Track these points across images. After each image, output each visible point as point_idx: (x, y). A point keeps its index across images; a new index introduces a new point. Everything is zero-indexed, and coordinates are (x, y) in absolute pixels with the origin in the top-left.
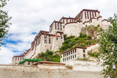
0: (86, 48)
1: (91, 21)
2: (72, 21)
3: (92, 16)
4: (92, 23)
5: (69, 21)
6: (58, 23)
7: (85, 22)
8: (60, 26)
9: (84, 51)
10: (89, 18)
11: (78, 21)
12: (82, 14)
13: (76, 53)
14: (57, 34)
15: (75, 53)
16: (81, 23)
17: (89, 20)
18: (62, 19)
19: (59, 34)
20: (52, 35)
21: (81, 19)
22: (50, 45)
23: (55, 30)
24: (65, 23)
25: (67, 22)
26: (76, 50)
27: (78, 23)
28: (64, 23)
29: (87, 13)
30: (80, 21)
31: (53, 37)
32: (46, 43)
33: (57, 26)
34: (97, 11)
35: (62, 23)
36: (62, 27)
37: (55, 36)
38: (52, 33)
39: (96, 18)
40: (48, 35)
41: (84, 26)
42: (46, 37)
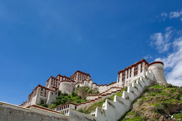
0: (78, 106)
1: (83, 82)
2: (66, 80)
3: (84, 78)
4: (84, 84)
5: (64, 79)
6: (55, 79)
7: (78, 83)
8: (56, 82)
9: (76, 108)
10: (82, 80)
11: (72, 81)
12: (76, 75)
13: (69, 108)
14: (52, 89)
15: (67, 109)
16: (74, 83)
17: (81, 81)
18: (58, 76)
19: (54, 89)
20: (48, 89)
21: (75, 79)
22: (45, 98)
23: (51, 85)
24: (61, 80)
25: (62, 80)
26: (68, 105)
27: (72, 82)
28: (59, 81)
29: (80, 75)
30: (73, 81)
31: (49, 91)
32: (42, 96)
33: (53, 81)
34: (89, 75)
35: (58, 80)
36: (58, 84)
37: (50, 90)
38: (48, 87)
39: (88, 80)
40: (44, 88)
41: (76, 86)
42: (42, 90)
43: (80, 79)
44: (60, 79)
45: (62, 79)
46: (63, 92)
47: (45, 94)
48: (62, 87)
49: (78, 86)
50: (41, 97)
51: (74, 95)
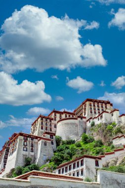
0: (100, 159)
1: (102, 117)
2: (68, 117)
3: (101, 109)
4: (103, 119)
5: (63, 116)
6: (47, 119)
7: (91, 118)
8: (49, 124)
10: (97, 112)
11: (79, 117)
12: (85, 106)
14: (44, 136)
16: (84, 120)
17: (97, 115)
18: (52, 113)
19: (48, 136)
20: (37, 138)
21: (83, 114)
22: (32, 154)
23: (41, 130)
24: (58, 119)
25: (61, 118)
27: (79, 119)
28: (55, 120)
29: (92, 104)
30: (82, 118)
31: (39, 140)
32: (27, 151)
33: (44, 123)
34: (109, 103)
35: (52, 119)
36: (53, 126)
37: (41, 138)
38: (36, 134)
39: (110, 111)
40: (29, 136)
41: (89, 124)
42: (26, 140)
43: (93, 111)
44: (55, 118)
45: (61, 116)
46: (64, 139)
47: (32, 146)
48: (62, 130)
49: (93, 125)
50: (25, 153)
51: (86, 140)
